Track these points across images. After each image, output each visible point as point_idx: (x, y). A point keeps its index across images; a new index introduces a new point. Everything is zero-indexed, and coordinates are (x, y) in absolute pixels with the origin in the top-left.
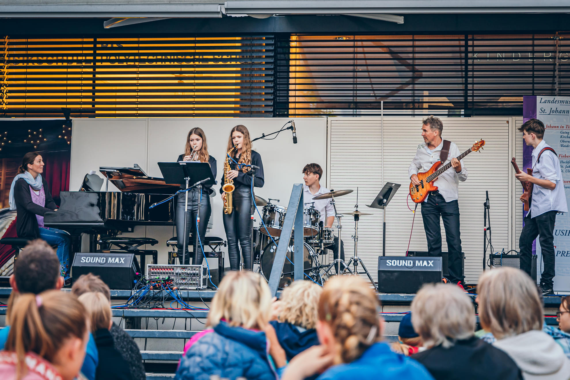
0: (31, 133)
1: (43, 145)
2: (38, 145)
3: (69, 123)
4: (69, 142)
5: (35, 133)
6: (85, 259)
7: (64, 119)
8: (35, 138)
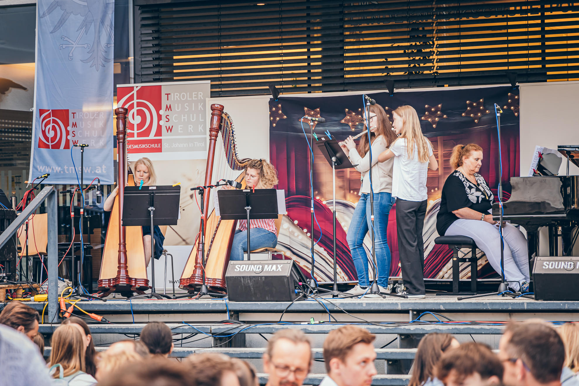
0: (471, 105)
1: (485, 118)
2: (479, 119)
3: (516, 91)
4: (516, 114)
5: (475, 104)
6: (549, 265)
7: (510, 85)
8: (476, 110)
